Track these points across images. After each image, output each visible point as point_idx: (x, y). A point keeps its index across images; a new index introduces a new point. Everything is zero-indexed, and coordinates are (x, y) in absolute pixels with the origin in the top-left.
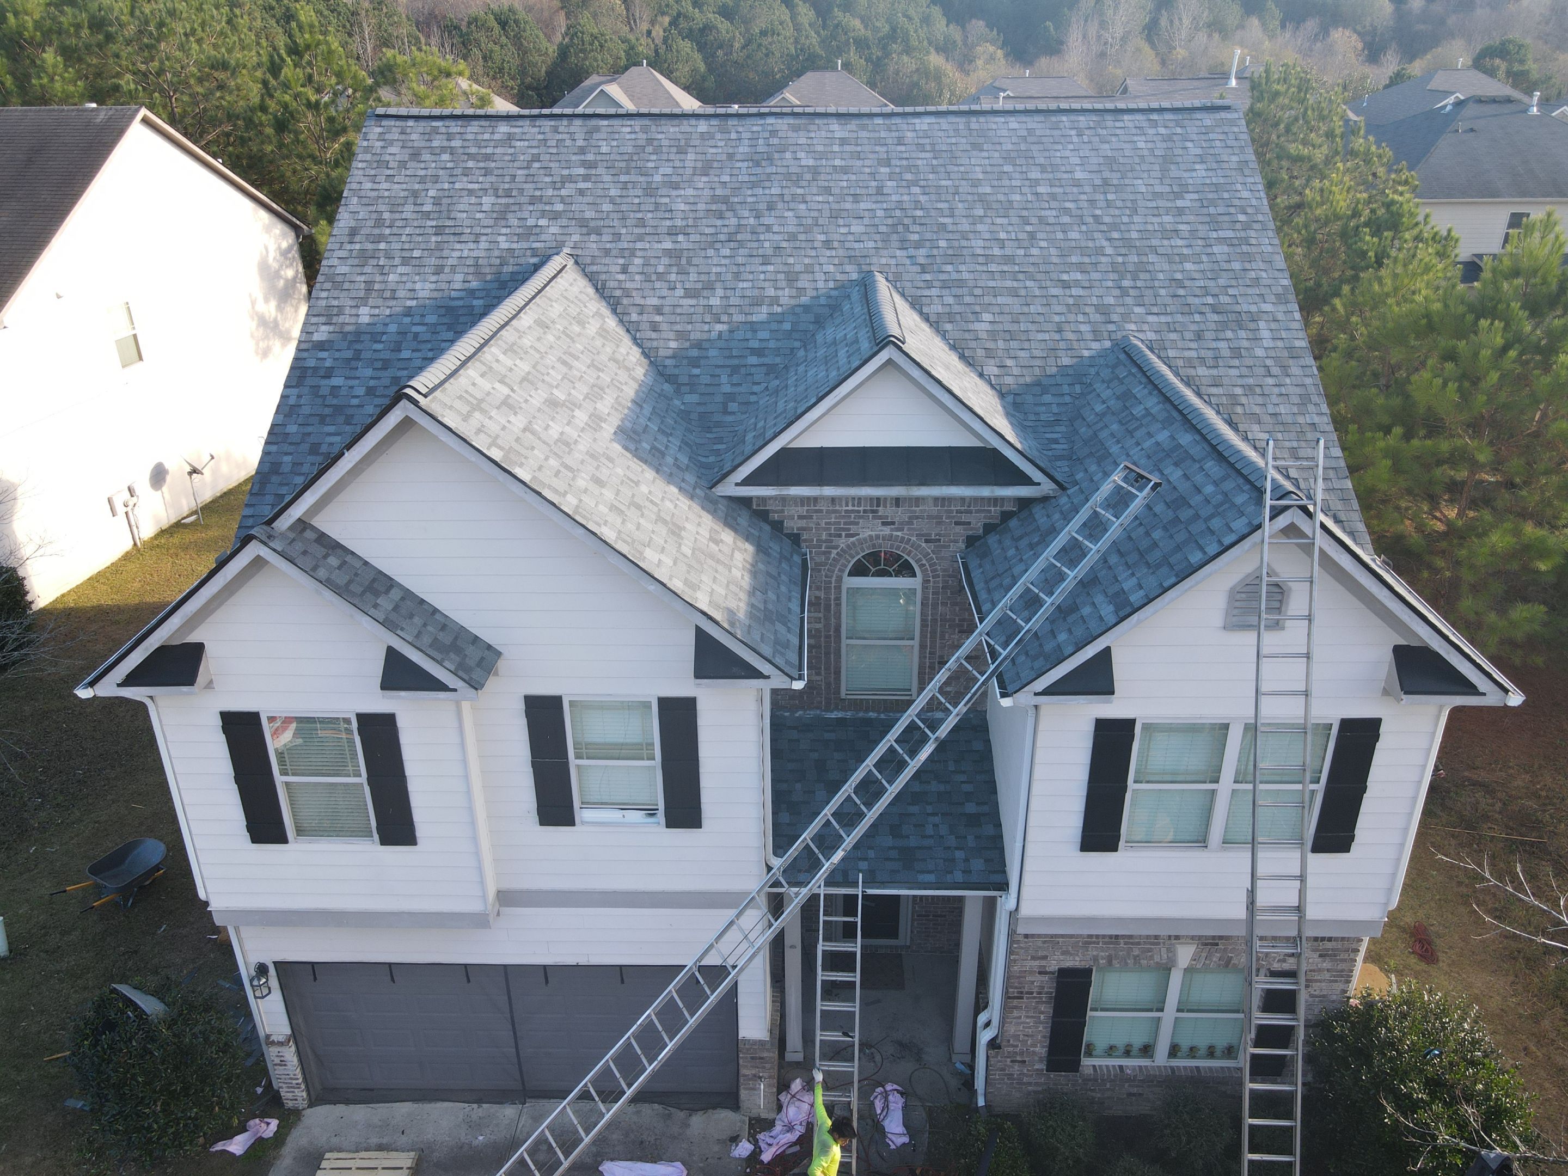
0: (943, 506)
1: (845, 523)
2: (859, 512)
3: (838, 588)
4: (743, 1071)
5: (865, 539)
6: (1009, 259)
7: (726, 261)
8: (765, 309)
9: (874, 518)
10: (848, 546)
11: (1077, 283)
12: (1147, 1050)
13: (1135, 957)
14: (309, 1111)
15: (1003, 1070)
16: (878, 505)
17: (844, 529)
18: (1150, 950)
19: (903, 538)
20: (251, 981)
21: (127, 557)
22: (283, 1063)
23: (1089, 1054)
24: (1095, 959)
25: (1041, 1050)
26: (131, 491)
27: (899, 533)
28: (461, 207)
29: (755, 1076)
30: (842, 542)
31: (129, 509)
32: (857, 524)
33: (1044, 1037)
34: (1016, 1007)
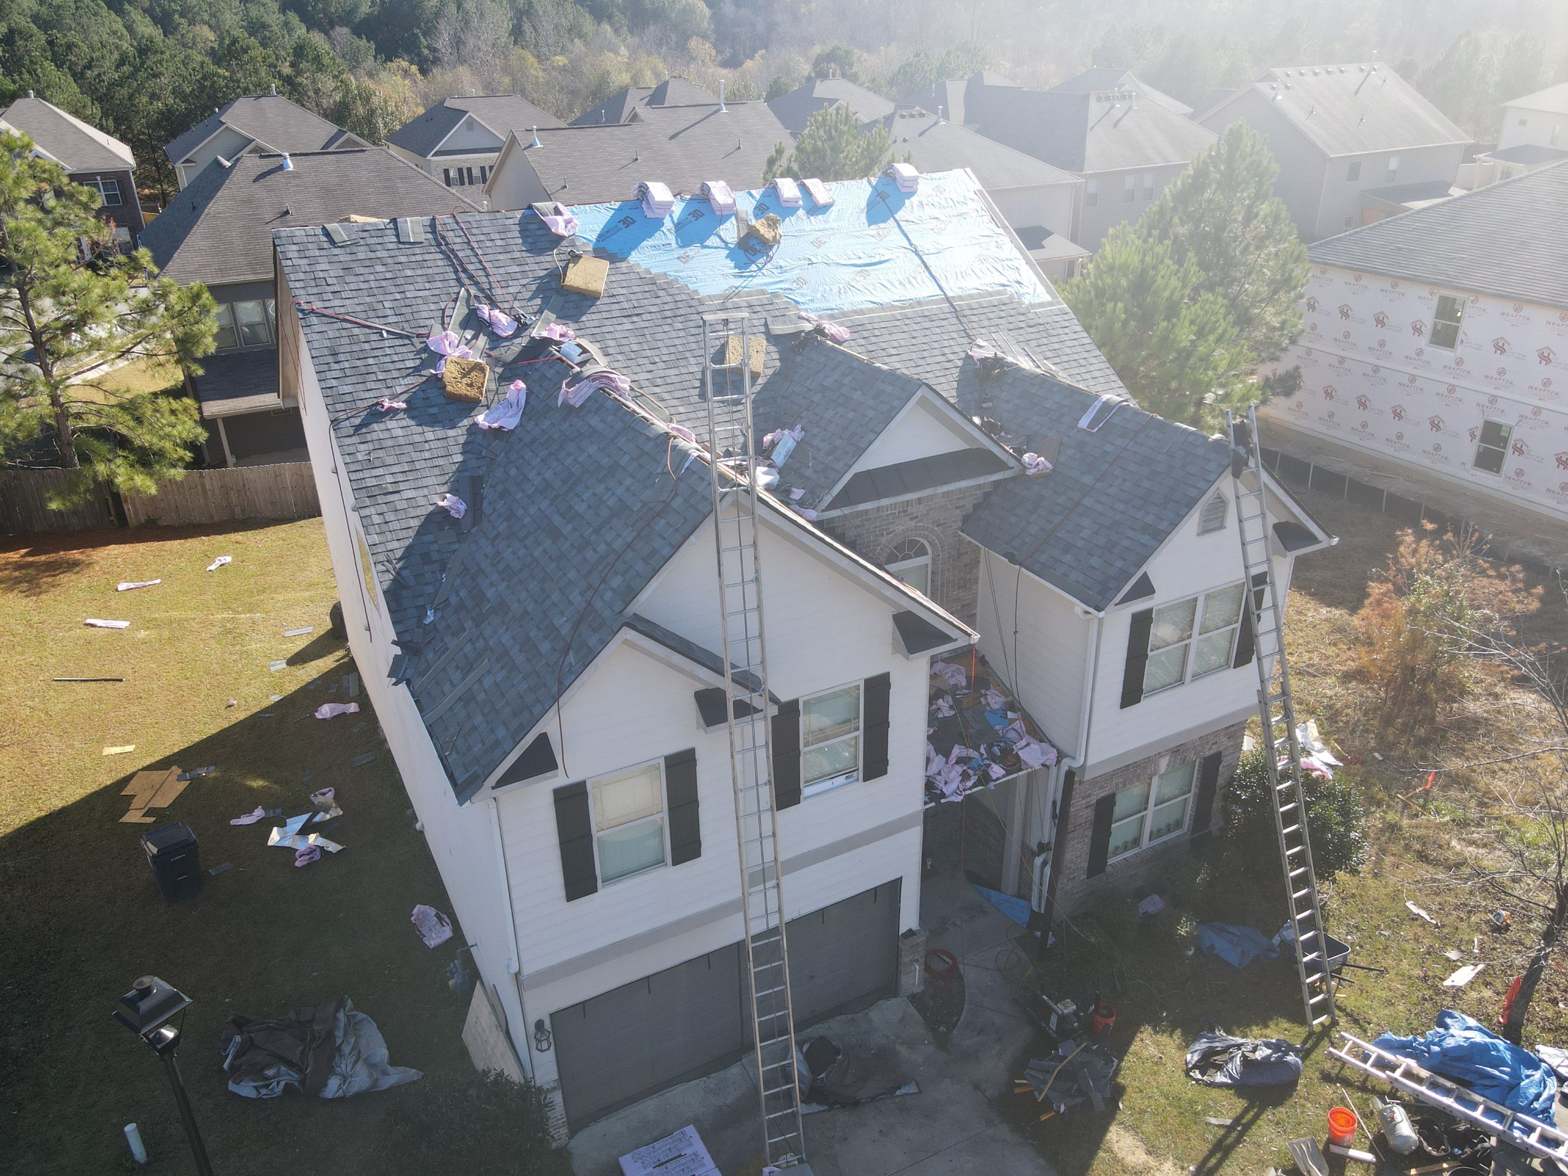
0: (950, 497)
1: (886, 525)
2: (895, 514)
4: (904, 960)
7: (681, 334)
9: (905, 516)
12: (1136, 842)
13: (1137, 776)
14: (572, 1143)
16: (907, 507)
17: (885, 529)
18: (1145, 768)
19: (922, 527)
20: (533, 1038)
22: (553, 1107)
23: (1111, 856)
24: (1117, 785)
25: (1084, 864)
27: (920, 524)
28: (425, 315)
29: (911, 961)
32: (894, 523)
33: (1086, 854)
34: (1072, 839)
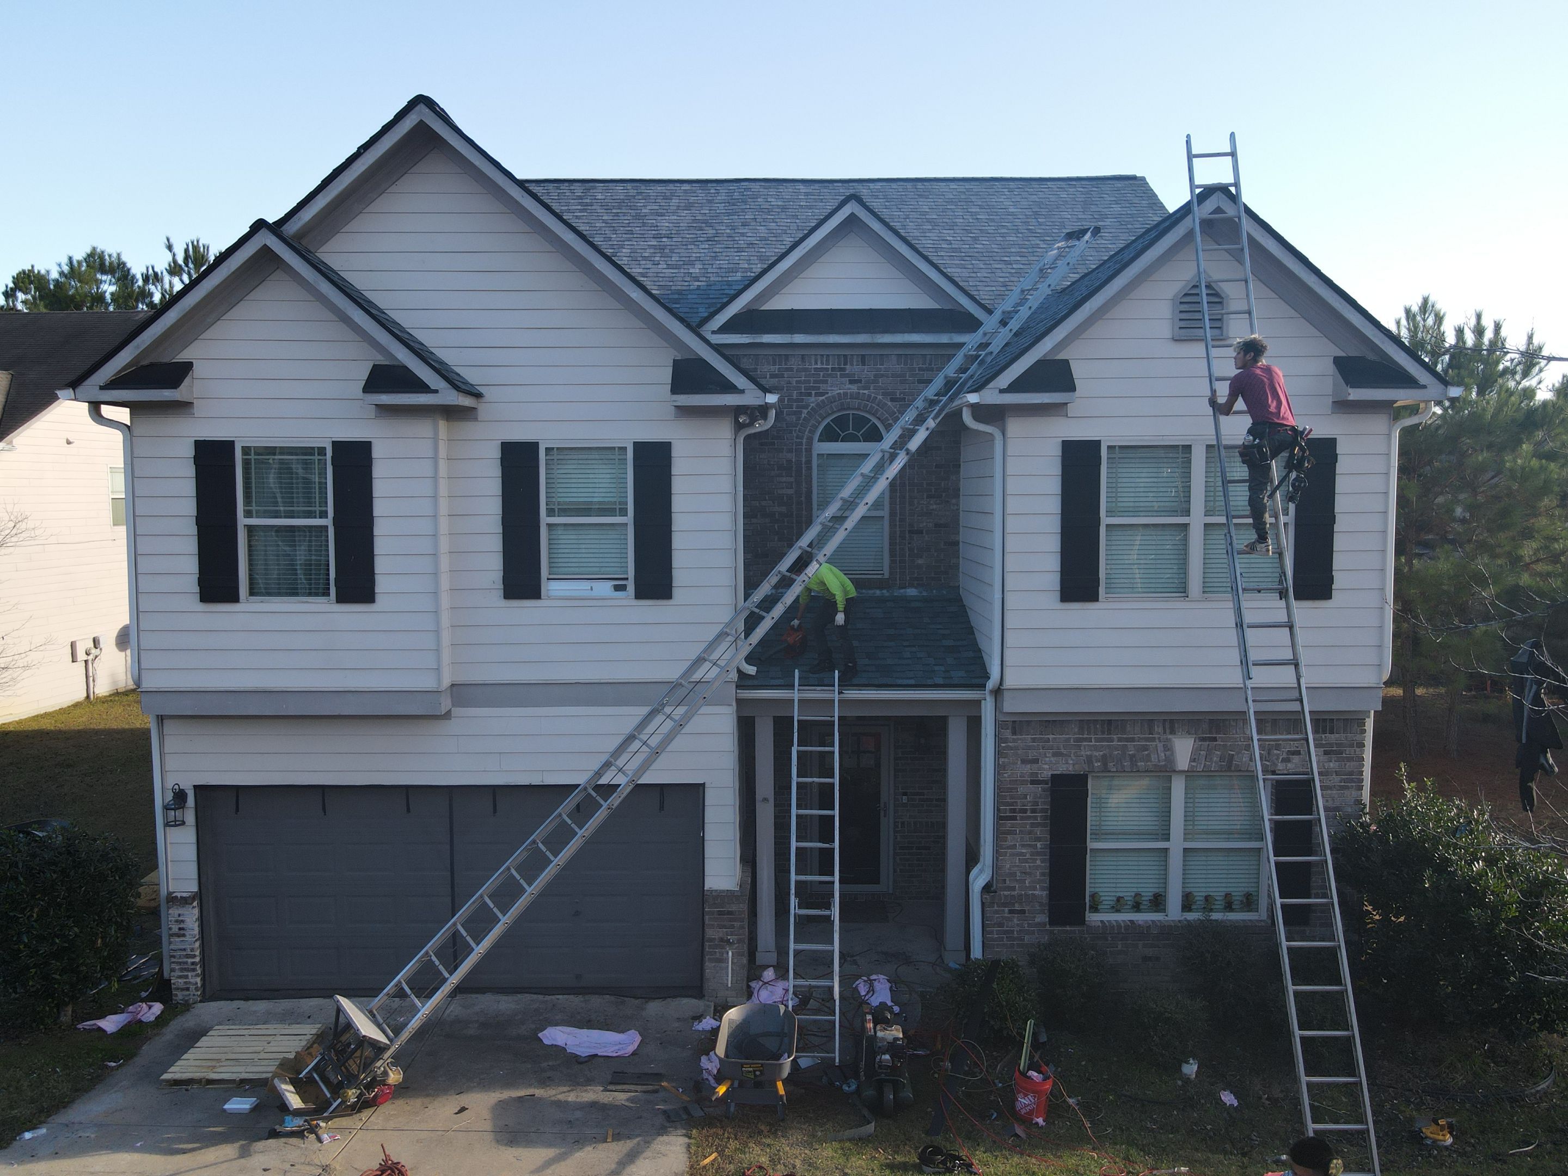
0: (906, 364)
1: (815, 382)
2: (827, 369)
3: (809, 450)
4: (710, 933)
5: (833, 397)
6: (955, 250)
7: (705, 251)
8: (739, 274)
9: (842, 376)
10: (818, 405)
11: (1017, 262)
12: (1158, 902)
13: (1132, 756)
14: (200, 1005)
15: (1001, 925)
16: (845, 364)
17: (814, 388)
18: (1145, 748)
19: (869, 396)
20: (166, 808)
21: (77, 705)
22: (181, 933)
23: (1095, 909)
24: (1089, 760)
25: (1041, 893)
26: (96, 642)
27: (866, 392)
29: (722, 940)
30: (813, 401)
31: (90, 657)
32: (826, 382)
33: (1043, 874)
34: (1009, 832)
